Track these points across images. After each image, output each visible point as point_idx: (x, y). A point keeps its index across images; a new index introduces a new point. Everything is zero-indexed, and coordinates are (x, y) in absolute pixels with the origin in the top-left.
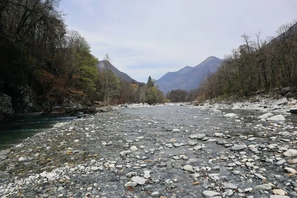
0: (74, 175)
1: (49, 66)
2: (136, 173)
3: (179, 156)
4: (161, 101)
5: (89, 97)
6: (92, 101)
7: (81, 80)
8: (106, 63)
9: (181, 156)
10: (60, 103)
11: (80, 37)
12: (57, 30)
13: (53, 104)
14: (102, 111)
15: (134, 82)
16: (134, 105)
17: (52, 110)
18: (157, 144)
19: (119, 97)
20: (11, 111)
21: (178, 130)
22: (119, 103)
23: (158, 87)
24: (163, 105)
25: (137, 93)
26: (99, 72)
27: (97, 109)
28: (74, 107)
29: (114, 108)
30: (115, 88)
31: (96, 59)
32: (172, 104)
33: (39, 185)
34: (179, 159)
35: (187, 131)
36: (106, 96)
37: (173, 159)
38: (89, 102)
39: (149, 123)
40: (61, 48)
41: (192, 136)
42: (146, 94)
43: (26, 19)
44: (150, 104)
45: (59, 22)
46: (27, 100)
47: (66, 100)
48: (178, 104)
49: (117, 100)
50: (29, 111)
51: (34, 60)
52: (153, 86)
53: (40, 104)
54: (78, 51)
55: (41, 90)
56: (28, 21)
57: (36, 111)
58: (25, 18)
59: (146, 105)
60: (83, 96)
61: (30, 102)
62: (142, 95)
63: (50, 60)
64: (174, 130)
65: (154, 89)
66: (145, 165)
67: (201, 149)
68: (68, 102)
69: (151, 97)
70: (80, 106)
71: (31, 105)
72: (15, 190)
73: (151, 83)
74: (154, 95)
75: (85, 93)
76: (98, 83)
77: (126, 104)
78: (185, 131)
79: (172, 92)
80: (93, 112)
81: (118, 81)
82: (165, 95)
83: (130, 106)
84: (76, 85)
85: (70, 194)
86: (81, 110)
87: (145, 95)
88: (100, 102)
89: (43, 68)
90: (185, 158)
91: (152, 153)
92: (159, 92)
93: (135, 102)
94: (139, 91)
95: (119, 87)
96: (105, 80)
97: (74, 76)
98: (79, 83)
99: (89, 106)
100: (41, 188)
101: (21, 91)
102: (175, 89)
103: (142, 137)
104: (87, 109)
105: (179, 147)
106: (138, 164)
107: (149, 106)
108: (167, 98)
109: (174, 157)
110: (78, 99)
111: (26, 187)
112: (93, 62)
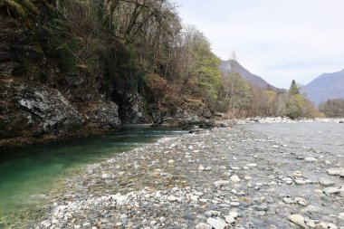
0: (146, 203)
1: (162, 70)
2: (219, 213)
3: (293, 199)
4: (309, 115)
5: (209, 107)
6: (212, 112)
7: (200, 86)
8: (233, 63)
9: (297, 199)
10: (173, 113)
11: (198, 32)
12: (171, 26)
13: (164, 114)
14: (222, 126)
15: (269, 87)
16: (269, 120)
17: (162, 122)
18: (272, 177)
19: (248, 108)
20: (117, 121)
21: (313, 159)
22: (247, 116)
23: (305, 94)
24: (311, 121)
25: (274, 103)
26: (222, 75)
27: (216, 122)
28: (189, 119)
29: (239, 122)
30: (243, 96)
31: (219, 59)
32: (326, 120)
33: (105, 208)
34: (291, 204)
35: (327, 162)
36: (230, 106)
37: (284, 201)
38: (209, 114)
39: (274, 146)
40: (176, 48)
41: (332, 171)
42: (287, 105)
43: (137, 16)
44: (292, 118)
45: (173, 15)
46: (136, 110)
47: (179, 109)
48: (337, 120)
49: (244, 112)
50: (137, 122)
51: (145, 63)
52: (297, 93)
53: (151, 114)
54: (196, 49)
55: (151, 97)
56: (140, 18)
57: (145, 122)
58: (135, 15)
59: (287, 120)
60: (200, 105)
61: (139, 111)
62: (281, 106)
63: (163, 62)
64: (308, 159)
65: (298, 98)
66: (237, 204)
67: (336, 193)
68: (182, 113)
69: (295, 109)
70: (197, 119)
71: (140, 114)
72: (82, 209)
73: (295, 88)
74: (298, 107)
75: (203, 101)
76: (221, 89)
77: (257, 118)
78: (324, 162)
79: (329, 102)
80: (209, 126)
81: (247, 87)
82: (316, 107)
83: (262, 121)
84: (193, 92)
85: (130, 224)
86: (196, 123)
87: (285, 105)
88: (222, 114)
89: (155, 71)
90: (301, 202)
91: (257, 188)
92: (307, 102)
93: (270, 116)
94: (276, 100)
95: (248, 94)
96: (230, 86)
97: (191, 81)
98: (197, 89)
99: (208, 118)
100: (105, 211)
101: (129, 98)
102: (333, 97)
103: (255, 165)
104: (204, 122)
105: (302, 184)
106: (228, 202)
107: (290, 121)
108: (320, 111)
109: (285, 199)
110: (195, 109)
111: (92, 207)
112: (214, 62)
